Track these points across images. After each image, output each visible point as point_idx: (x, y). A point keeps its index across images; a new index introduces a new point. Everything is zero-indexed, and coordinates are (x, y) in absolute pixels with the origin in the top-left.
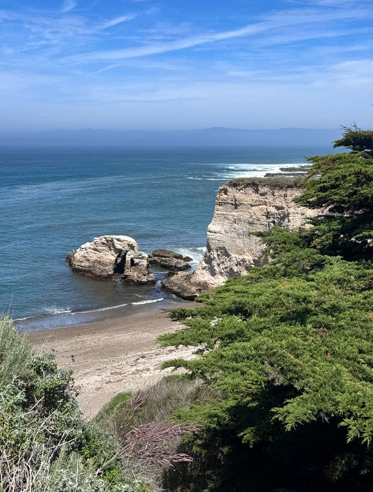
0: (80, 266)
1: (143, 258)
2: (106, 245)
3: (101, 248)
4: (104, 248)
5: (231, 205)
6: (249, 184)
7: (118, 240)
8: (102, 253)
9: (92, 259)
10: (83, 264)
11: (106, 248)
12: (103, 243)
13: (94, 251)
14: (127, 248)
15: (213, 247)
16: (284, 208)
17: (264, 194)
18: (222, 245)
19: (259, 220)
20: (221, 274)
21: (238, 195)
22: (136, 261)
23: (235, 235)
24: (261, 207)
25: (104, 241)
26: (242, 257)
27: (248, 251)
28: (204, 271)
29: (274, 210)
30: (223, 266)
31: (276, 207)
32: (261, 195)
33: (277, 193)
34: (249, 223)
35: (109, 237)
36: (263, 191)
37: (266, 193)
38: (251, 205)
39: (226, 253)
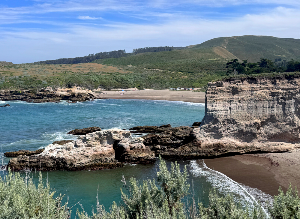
0: (79, 164)
1: (140, 141)
2: (98, 139)
3: (94, 143)
4: (95, 143)
5: (227, 93)
6: (246, 79)
7: (115, 132)
8: (94, 148)
9: (90, 154)
10: (82, 162)
11: (97, 142)
12: (96, 139)
13: (87, 148)
14: (122, 137)
15: (221, 120)
16: (296, 89)
17: (263, 84)
18: (229, 117)
19: (265, 98)
20: (227, 136)
21: (235, 86)
22: (133, 145)
23: (240, 110)
24: (263, 90)
25: (97, 136)
26: (252, 122)
27: (255, 117)
28: (207, 138)
29: (280, 91)
30: (229, 131)
31: (283, 89)
32: (261, 84)
33: (278, 82)
34: (255, 101)
35: (102, 132)
36: (262, 81)
37: (266, 83)
38: (252, 91)
39: (233, 122)
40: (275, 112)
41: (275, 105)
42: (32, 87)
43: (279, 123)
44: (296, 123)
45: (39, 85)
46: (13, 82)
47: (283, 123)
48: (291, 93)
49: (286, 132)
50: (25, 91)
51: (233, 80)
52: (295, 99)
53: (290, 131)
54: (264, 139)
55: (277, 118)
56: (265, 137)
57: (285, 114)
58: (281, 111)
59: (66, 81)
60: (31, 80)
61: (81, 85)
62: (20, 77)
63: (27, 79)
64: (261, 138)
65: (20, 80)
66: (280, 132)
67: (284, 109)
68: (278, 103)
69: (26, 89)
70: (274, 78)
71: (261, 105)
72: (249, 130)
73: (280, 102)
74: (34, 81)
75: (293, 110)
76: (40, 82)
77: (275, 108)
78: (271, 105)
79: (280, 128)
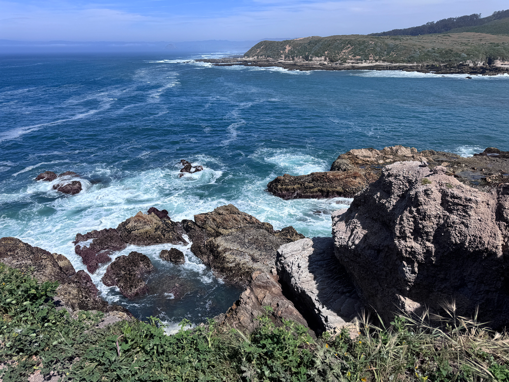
42: (450, 61)
45: (457, 58)
46: (428, 55)
50: (442, 65)
59: (486, 53)
60: (446, 52)
61: (505, 58)
62: (433, 49)
63: (441, 51)
65: (434, 52)
69: (443, 62)
74: (450, 53)
76: (458, 55)
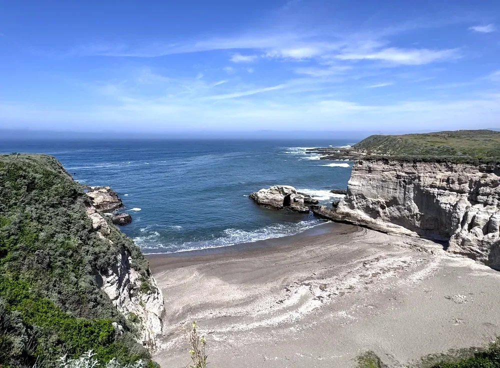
1: (301, 198)
3: (275, 192)
5: (365, 171)
6: (380, 159)
7: (286, 188)
9: (270, 198)
10: (264, 201)
11: (278, 192)
12: (276, 190)
13: (270, 194)
14: (291, 192)
15: (353, 193)
16: (414, 173)
17: (393, 165)
18: (360, 192)
19: (391, 179)
20: (359, 208)
21: (371, 165)
22: (297, 199)
23: (370, 187)
24: (391, 172)
25: (277, 188)
26: (376, 200)
27: (381, 196)
28: (345, 207)
29: (404, 174)
30: (361, 204)
31: (406, 173)
32: (391, 165)
33: (405, 165)
34: (383, 181)
35: (280, 186)
36: (392, 163)
37: (395, 165)
38: (383, 171)
39: (363, 197)
40: (397, 195)
41: (398, 187)
43: (400, 206)
44: (413, 209)
47: (403, 207)
48: (411, 177)
49: (404, 217)
51: (371, 160)
52: (414, 184)
53: (407, 216)
54: (387, 219)
55: (399, 201)
56: (388, 217)
57: (405, 199)
58: (403, 195)
64: (386, 218)
66: (400, 215)
67: (405, 194)
68: (401, 186)
70: (403, 161)
71: (387, 186)
72: (374, 207)
73: (402, 185)
75: (412, 195)
77: (398, 191)
78: (395, 187)
79: (400, 212)
